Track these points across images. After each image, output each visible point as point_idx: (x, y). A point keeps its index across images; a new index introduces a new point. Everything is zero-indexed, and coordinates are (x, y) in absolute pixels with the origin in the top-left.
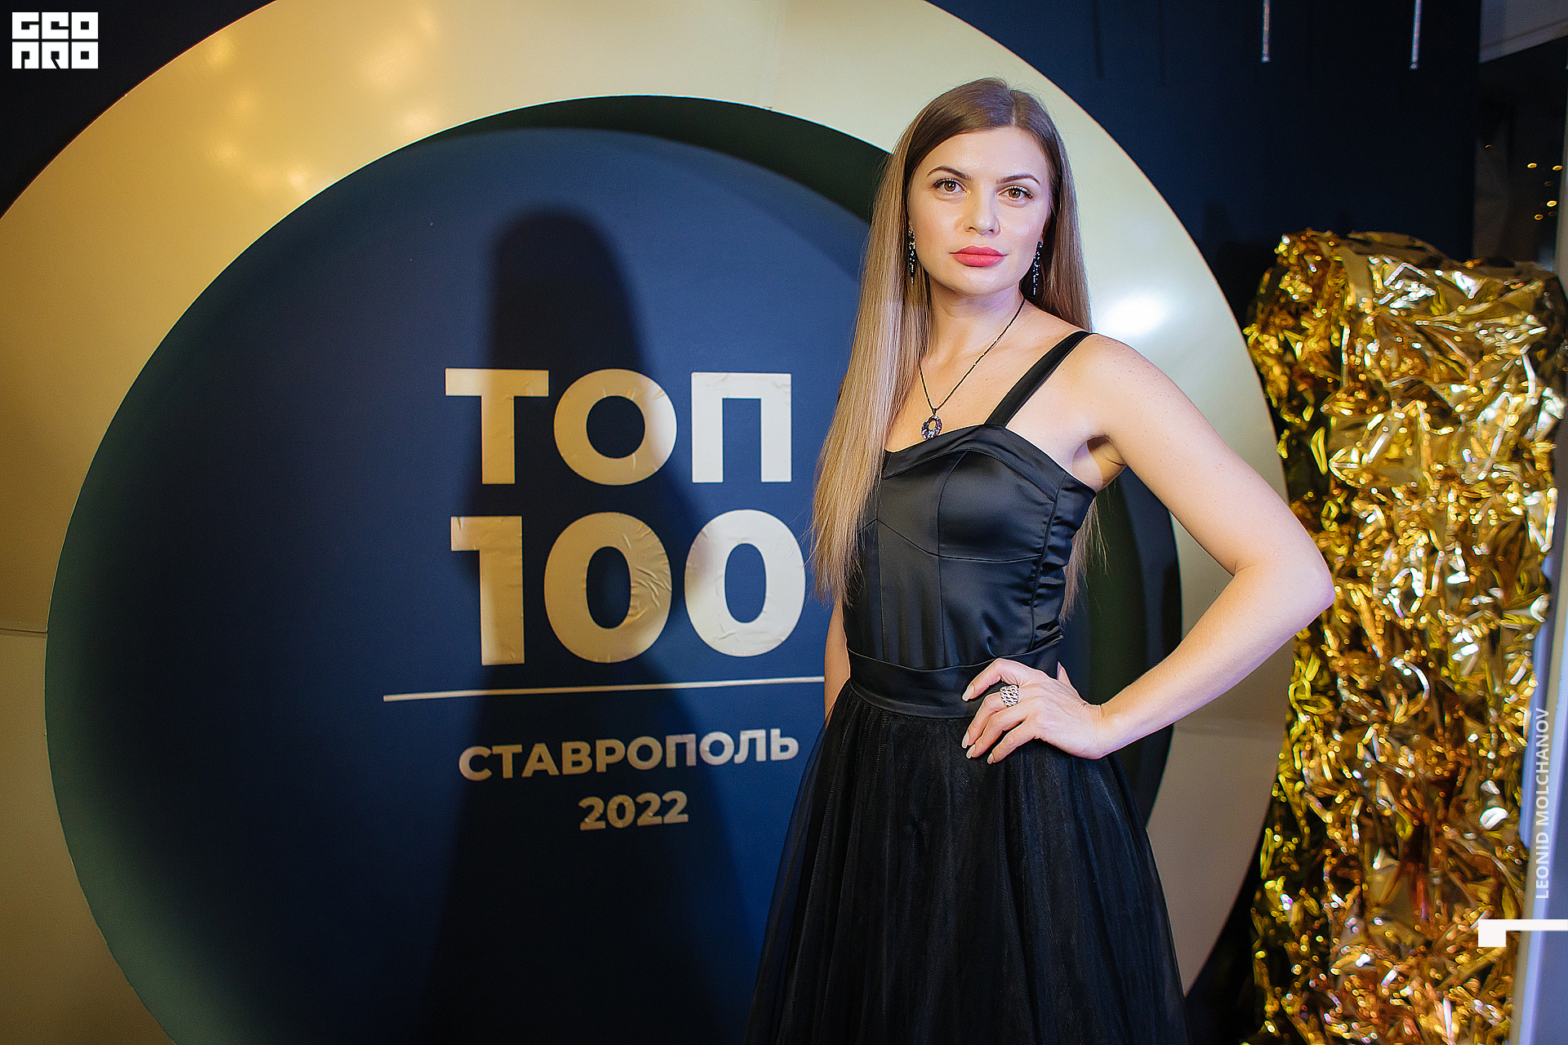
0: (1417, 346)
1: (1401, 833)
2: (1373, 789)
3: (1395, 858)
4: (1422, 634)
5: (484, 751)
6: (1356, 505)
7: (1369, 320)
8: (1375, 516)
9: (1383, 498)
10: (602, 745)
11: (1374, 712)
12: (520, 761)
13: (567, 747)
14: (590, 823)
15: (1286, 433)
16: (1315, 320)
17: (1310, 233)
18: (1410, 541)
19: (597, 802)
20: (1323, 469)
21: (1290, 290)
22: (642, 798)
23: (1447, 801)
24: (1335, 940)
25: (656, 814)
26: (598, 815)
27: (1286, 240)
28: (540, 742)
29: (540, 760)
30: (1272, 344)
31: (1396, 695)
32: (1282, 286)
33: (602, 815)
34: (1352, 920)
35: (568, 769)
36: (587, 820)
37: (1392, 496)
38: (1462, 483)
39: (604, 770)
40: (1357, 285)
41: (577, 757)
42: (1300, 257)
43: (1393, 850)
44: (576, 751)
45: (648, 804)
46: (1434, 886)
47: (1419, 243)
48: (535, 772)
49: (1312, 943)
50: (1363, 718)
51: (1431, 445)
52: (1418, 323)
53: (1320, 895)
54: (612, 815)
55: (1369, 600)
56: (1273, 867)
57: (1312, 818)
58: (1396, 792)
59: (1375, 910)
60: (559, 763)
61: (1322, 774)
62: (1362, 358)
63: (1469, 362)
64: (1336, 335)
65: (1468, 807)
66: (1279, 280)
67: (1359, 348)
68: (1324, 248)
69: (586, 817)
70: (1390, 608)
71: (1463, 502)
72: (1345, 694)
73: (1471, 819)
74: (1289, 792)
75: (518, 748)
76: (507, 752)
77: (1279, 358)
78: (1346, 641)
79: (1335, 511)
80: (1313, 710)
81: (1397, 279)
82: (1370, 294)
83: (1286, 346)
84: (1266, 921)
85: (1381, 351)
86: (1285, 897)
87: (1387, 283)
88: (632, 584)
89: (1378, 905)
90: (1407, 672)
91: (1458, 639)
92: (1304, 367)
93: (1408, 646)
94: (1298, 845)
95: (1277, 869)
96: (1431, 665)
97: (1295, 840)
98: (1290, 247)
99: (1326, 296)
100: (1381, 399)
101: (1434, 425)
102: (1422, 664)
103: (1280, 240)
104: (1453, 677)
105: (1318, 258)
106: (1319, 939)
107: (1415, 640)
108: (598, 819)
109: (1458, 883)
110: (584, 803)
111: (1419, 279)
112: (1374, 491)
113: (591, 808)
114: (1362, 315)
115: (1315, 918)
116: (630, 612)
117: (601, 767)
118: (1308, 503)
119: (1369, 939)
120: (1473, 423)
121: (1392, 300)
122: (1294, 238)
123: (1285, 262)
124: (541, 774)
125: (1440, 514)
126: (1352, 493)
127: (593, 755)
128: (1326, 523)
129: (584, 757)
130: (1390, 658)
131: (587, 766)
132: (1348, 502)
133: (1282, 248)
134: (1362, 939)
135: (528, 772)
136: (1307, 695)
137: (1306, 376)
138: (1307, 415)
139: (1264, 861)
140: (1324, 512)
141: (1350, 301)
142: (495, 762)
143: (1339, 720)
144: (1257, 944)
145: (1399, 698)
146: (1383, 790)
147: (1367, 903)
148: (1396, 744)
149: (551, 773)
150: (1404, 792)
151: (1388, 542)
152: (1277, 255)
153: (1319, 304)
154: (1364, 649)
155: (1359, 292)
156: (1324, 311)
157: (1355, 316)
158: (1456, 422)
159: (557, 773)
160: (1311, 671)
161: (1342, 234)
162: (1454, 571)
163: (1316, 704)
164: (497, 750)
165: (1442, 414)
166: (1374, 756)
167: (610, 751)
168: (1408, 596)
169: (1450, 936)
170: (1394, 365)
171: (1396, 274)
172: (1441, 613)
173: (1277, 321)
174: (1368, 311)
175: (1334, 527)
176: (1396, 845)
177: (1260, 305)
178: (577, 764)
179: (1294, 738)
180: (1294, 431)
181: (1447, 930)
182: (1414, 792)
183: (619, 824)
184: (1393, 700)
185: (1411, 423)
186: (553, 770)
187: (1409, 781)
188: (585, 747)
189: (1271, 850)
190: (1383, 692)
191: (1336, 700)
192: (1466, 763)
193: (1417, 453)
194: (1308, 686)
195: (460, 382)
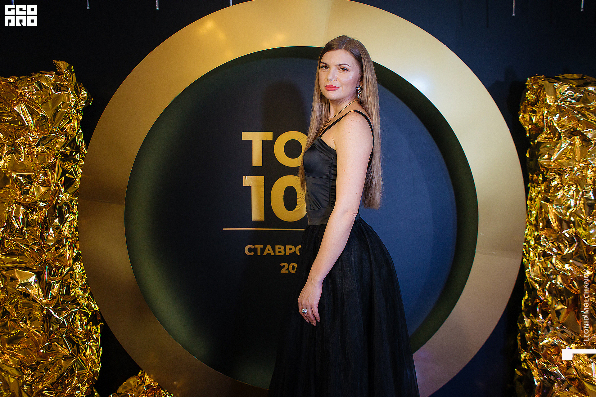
2: (554, 279)
3: (565, 306)
5: (252, 247)
8: (556, 180)
9: (560, 172)
10: (288, 247)
11: (555, 251)
12: (263, 250)
13: (277, 247)
14: (284, 271)
17: (537, 76)
18: (569, 188)
19: (286, 264)
21: (529, 97)
24: (541, 333)
26: (286, 269)
27: (529, 79)
28: (268, 245)
29: (269, 250)
31: (564, 244)
32: (526, 96)
33: (287, 269)
35: (277, 254)
37: (563, 171)
39: (288, 255)
41: (280, 250)
43: (564, 303)
49: (534, 334)
50: (551, 253)
53: (536, 316)
54: (291, 269)
55: (552, 209)
56: (525, 306)
57: (533, 288)
58: (565, 281)
59: (557, 324)
60: (274, 252)
61: (538, 273)
66: (526, 94)
68: (540, 81)
69: (282, 269)
70: (560, 213)
72: (544, 243)
75: (262, 246)
76: (259, 247)
77: (529, 122)
78: (545, 224)
79: (542, 177)
82: (554, 98)
83: (530, 118)
84: (522, 325)
85: (560, 119)
86: (525, 317)
88: (298, 198)
89: (558, 322)
90: (568, 236)
93: (569, 227)
95: (527, 307)
102: (575, 234)
103: (527, 79)
107: (572, 225)
108: (286, 270)
110: (282, 264)
113: (284, 266)
115: (535, 325)
116: (297, 206)
117: (287, 254)
119: (556, 336)
123: (529, 87)
124: (268, 254)
125: (584, 178)
126: (548, 170)
127: (285, 250)
128: (539, 182)
129: (282, 250)
130: (561, 230)
131: (283, 253)
132: (547, 174)
133: (528, 82)
134: (553, 334)
135: (265, 254)
139: (523, 304)
140: (539, 178)
141: (547, 101)
142: (255, 250)
143: (543, 253)
144: (519, 334)
145: (565, 246)
146: (559, 279)
147: (554, 321)
148: (563, 262)
149: (272, 255)
150: (569, 281)
151: (561, 188)
152: (526, 85)
153: (539, 102)
154: (550, 227)
158: (590, 144)
159: (274, 255)
162: (589, 199)
164: (256, 246)
166: (554, 267)
167: (290, 249)
170: (565, 123)
171: (566, 89)
172: (583, 215)
173: (529, 109)
174: (553, 104)
178: (280, 252)
180: (531, 148)
182: (574, 282)
183: (293, 272)
184: (562, 246)
185: (573, 144)
186: (273, 254)
187: (571, 277)
188: (282, 247)
189: (525, 300)
190: (559, 243)
195: (246, 136)
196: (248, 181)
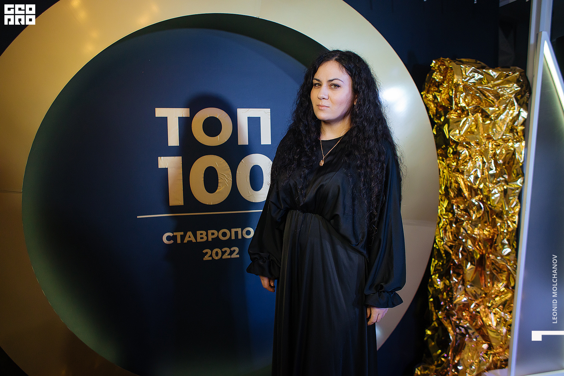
0: (478, 95)
1: (476, 257)
2: (466, 242)
3: (474, 265)
4: (481, 190)
5: (170, 234)
6: (459, 148)
7: (461, 86)
8: (465, 152)
9: (467, 145)
10: (210, 232)
11: (466, 217)
12: (183, 237)
13: (198, 233)
14: (206, 258)
15: (436, 126)
16: (444, 88)
17: (441, 59)
18: (477, 159)
19: (209, 251)
20: (447, 137)
21: (436, 78)
22: (224, 250)
23: (491, 247)
24: (455, 293)
25: (228, 255)
26: (209, 255)
27: (434, 62)
28: (189, 231)
29: (190, 237)
30: (430, 97)
31: (473, 211)
32: (433, 77)
33: (210, 255)
34: (460, 286)
35: (199, 240)
36: (205, 257)
37: (470, 145)
38: (493, 140)
39: (211, 240)
40: (457, 74)
41: (202, 236)
42: (439, 67)
43: (473, 263)
44: (201, 234)
45: (226, 251)
46: (487, 275)
47: (478, 62)
48: (188, 241)
49: (447, 295)
50: (463, 219)
51: (483, 127)
52: (478, 87)
53: (450, 278)
54: (214, 255)
55: (463, 179)
56: (435, 271)
57: (446, 252)
58: (474, 244)
59: (468, 283)
60: (196, 238)
61: (450, 238)
62: (459, 99)
63: (495, 100)
64: (451, 92)
65: (498, 248)
66: (432, 75)
67: (458, 96)
68: (446, 63)
69: (205, 256)
70: (470, 182)
71: (494, 146)
72: (456, 211)
73: (499, 252)
74: (439, 245)
75: (182, 233)
76: (179, 234)
77: (433, 102)
78: (456, 193)
79: (451, 151)
80: (446, 217)
81: (470, 73)
82: (461, 77)
83: (435, 97)
84: (432, 289)
85: (465, 97)
86: (438, 280)
87: (467, 74)
88: (219, 179)
89: (469, 281)
90: (476, 203)
91: (493, 192)
92: (441, 104)
93: (477, 194)
94: (443, 263)
96: (484, 201)
97: (442, 261)
98: (435, 64)
99: (447, 80)
100: (465, 113)
101: (484, 121)
102: (481, 200)
103: (432, 62)
104: (492, 204)
105: (445, 67)
106: (450, 293)
107: (479, 192)
108: (209, 257)
109: (495, 274)
110: (205, 251)
111: (478, 72)
112: (464, 143)
113: (207, 253)
114: (459, 85)
115: (448, 286)
116: (218, 188)
117: (210, 239)
118: (443, 149)
119: (466, 293)
120: (497, 120)
121: (469, 80)
122: (437, 61)
123: (434, 69)
124: (189, 242)
125: (487, 151)
126: (457, 144)
127: (207, 235)
128: (449, 155)
129: (204, 236)
130: (471, 198)
131: (205, 239)
132: (456, 147)
133: (433, 64)
134: (464, 292)
135: (185, 241)
136: (444, 213)
137: (441, 106)
138: (442, 119)
139: (432, 269)
140: (448, 151)
141: (455, 80)
142: (174, 238)
143: (454, 220)
144: (430, 296)
145: (474, 213)
146: (469, 242)
147: (465, 281)
148: (473, 227)
149: (193, 241)
150: (476, 243)
151: (469, 160)
152: (432, 67)
153: (445, 82)
154: (462, 196)
155: (458, 77)
156: (447, 84)
157: (457, 85)
158: (491, 120)
159: (195, 241)
160: (445, 204)
161: (453, 58)
162: (492, 169)
163: (447, 215)
164: (175, 234)
165: (486, 116)
166: (466, 231)
167: (213, 234)
168: (476, 178)
169: (493, 291)
170: (470, 101)
171: (470, 71)
172: (487, 183)
173: (432, 89)
174: (461, 83)
175: (452, 155)
176: (474, 262)
177: (426, 84)
178: (202, 238)
179: (440, 227)
180: (438, 125)
181: (492, 289)
182: (480, 243)
183: (216, 258)
184: (471, 211)
185: (476, 120)
186: (194, 241)
187: (478, 240)
188: (204, 233)
189: (434, 265)
190: (468, 210)
191: (453, 213)
192: (496, 233)
193: (478, 130)
194: (444, 209)
195: (160, 112)
196: (164, 162)
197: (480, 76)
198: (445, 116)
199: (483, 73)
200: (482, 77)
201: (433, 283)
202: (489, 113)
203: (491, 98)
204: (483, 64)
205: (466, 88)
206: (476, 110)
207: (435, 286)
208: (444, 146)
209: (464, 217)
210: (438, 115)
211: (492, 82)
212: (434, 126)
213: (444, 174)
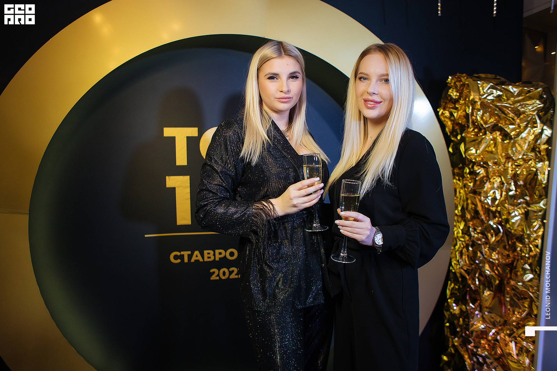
0: (496, 112)
1: (494, 282)
2: (484, 267)
3: (492, 291)
4: (499, 212)
5: (178, 253)
6: (476, 168)
7: (479, 103)
8: (482, 171)
9: (485, 165)
10: (217, 251)
11: (483, 240)
12: (190, 257)
13: (206, 252)
14: (214, 278)
15: (452, 144)
16: (461, 104)
17: (458, 74)
18: (494, 180)
19: (216, 270)
20: (464, 156)
21: (452, 94)
22: (231, 269)
23: (511, 272)
24: (471, 320)
25: (236, 275)
27: (450, 77)
28: (196, 250)
29: (197, 256)
30: (447, 114)
31: (491, 234)
32: (449, 93)
34: (477, 312)
35: (206, 259)
36: (213, 276)
37: (488, 165)
38: (513, 160)
40: (474, 92)
41: (209, 255)
42: (455, 83)
43: (491, 289)
44: (209, 253)
45: (233, 271)
46: (507, 301)
47: (498, 77)
49: (464, 320)
50: (479, 242)
51: (502, 146)
52: (497, 104)
53: (466, 304)
54: (221, 275)
55: (480, 201)
56: (451, 294)
57: (463, 277)
58: (492, 268)
59: (485, 309)
60: (203, 257)
61: (466, 262)
62: (476, 117)
63: (516, 118)
64: (467, 110)
65: (519, 274)
66: (448, 91)
67: (475, 114)
68: (463, 79)
70: (488, 204)
71: (514, 166)
72: (472, 234)
73: (520, 278)
74: (455, 268)
75: (189, 252)
76: (186, 254)
77: (449, 118)
78: (473, 214)
79: (468, 171)
80: (462, 239)
81: (488, 89)
82: (478, 95)
83: (451, 114)
84: (448, 313)
85: (483, 115)
86: (454, 305)
87: (485, 91)
89: (487, 308)
90: (495, 226)
91: (513, 214)
92: (457, 121)
93: (495, 217)
94: (459, 287)
95: (452, 295)
96: (503, 224)
97: (458, 285)
98: (452, 79)
99: (464, 96)
100: (483, 131)
101: (503, 140)
102: (500, 223)
103: (448, 78)
104: (511, 228)
105: (461, 83)
106: (466, 320)
107: (497, 214)
108: (217, 276)
109: (516, 300)
110: (212, 271)
111: (497, 89)
112: (482, 163)
113: (214, 273)
114: (476, 102)
115: (464, 312)
117: (217, 259)
118: (460, 168)
119: (484, 321)
120: (517, 139)
121: (487, 96)
122: (453, 77)
123: (450, 85)
124: (196, 261)
125: (506, 170)
126: (474, 164)
127: (214, 255)
128: (465, 176)
129: (211, 255)
130: (488, 221)
131: (212, 258)
132: (473, 167)
133: (449, 80)
134: (481, 319)
135: (193, 260)
136: (460, 235)
137: (458, 124)
138: (459, 137)
139: (448, 292)
140: (465, 171)
141: (471, 98)
142: (182, 257)
143: (471, 243)
144: (446, 321)
145: (492, 236)
146: (487, 267)
147: (482, 307)
148: (491, 251)
150: (495, 268)
151: (487, 181)
152: (447, 83)
153: (462, 99)
154: (478, 218)
155: (474, 94)
156: (463, 102)
157: (473, 103)
158: (511, 138)
160: (462, 226)
161: (470, 75)
162: (511, 191)
163: (463, 237)
164: (182, 253)
165: (506, 135)
166: (483, 255)
167: (220, 254)
168: (494, 199)
169: (514, 318)
170: (488, 119)
171: (488, 87)
172: (506, 205)
173: (449, 106)
174: (477, 100)
175: (468, 176)
176: (492, 287)
177: (442, 100)
178: (209, 258)
179: (456, 249)
180: (455, 143)
181: (512, 317)
182: (499, 268)
183: (223, 278)
184: (489, 235)
185: (494, 139)
186: (201, 260)
187: (496, 264)
188: (211, 252)
189: (450, 288)
190: (486, 233)
191: (470, 236)
192: (517, 258)
193: (497, 150)
194: (460, 231)
195: (168, 132)
196: (171, 181)
197: (499, 93)
198: (461, 134)
199: (502, 90)
200: (501, 93)
201: (449, 307)
202: (508, 131)
203: (511, 115)
204: (503, 79)
205: (484, 106)
206: (495, 128)
207: (451, 310)
208: (461, 165)
209: (481, 240)
210: (454, 133)
211: (512, 98)
212: (451, 144)
213: (461, 194)
